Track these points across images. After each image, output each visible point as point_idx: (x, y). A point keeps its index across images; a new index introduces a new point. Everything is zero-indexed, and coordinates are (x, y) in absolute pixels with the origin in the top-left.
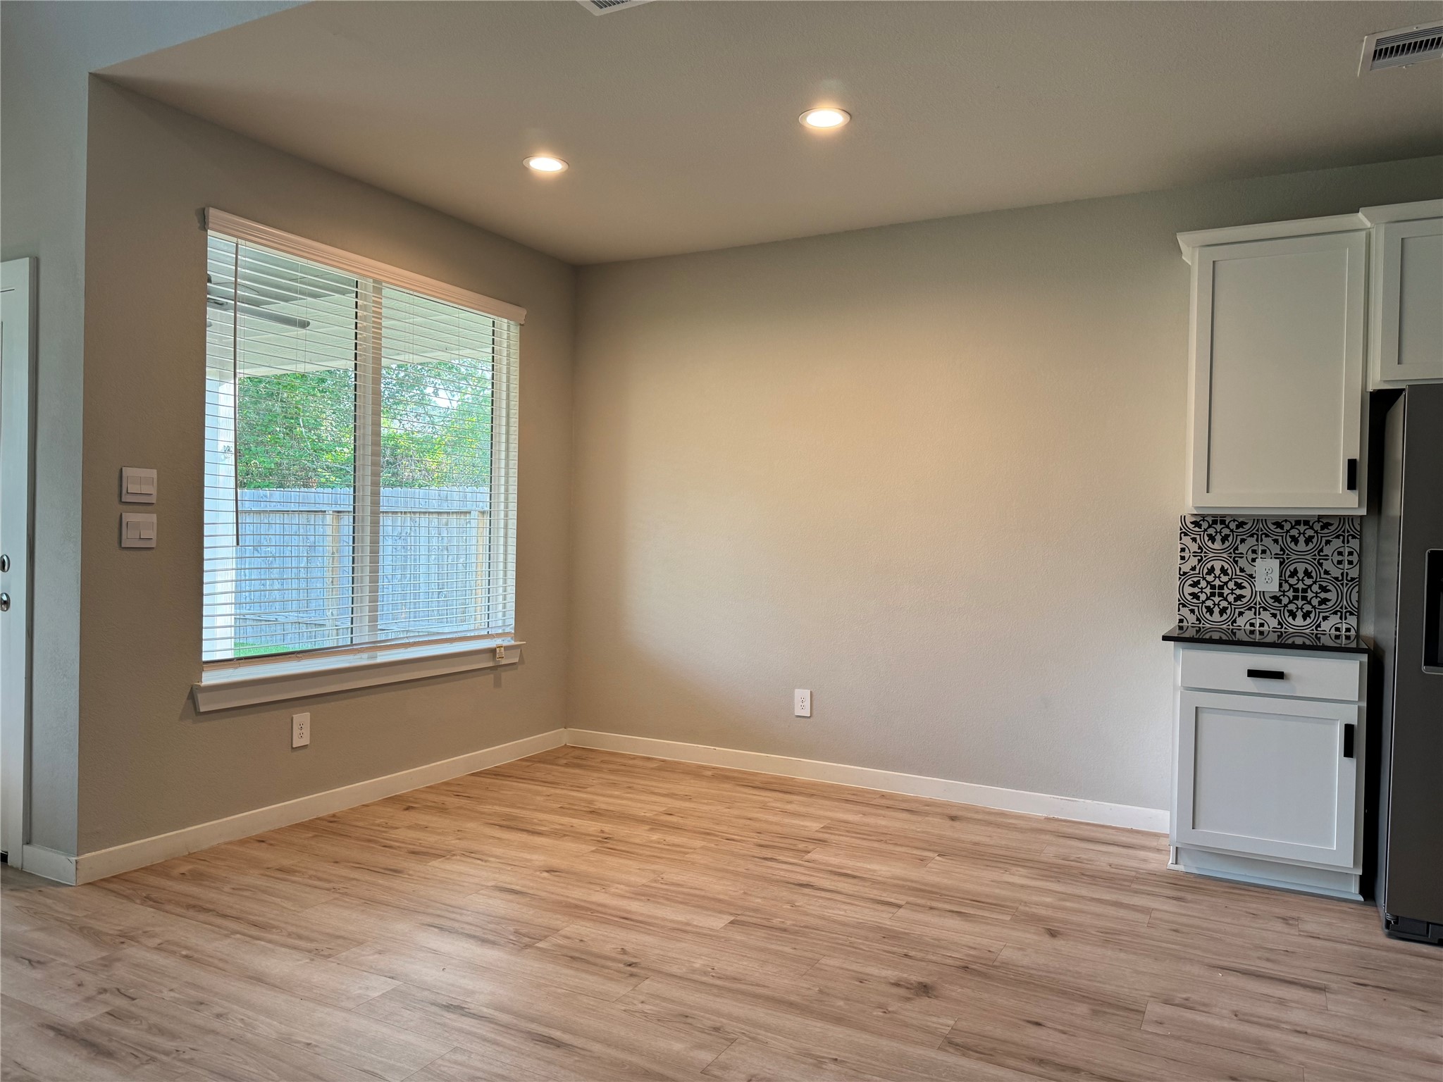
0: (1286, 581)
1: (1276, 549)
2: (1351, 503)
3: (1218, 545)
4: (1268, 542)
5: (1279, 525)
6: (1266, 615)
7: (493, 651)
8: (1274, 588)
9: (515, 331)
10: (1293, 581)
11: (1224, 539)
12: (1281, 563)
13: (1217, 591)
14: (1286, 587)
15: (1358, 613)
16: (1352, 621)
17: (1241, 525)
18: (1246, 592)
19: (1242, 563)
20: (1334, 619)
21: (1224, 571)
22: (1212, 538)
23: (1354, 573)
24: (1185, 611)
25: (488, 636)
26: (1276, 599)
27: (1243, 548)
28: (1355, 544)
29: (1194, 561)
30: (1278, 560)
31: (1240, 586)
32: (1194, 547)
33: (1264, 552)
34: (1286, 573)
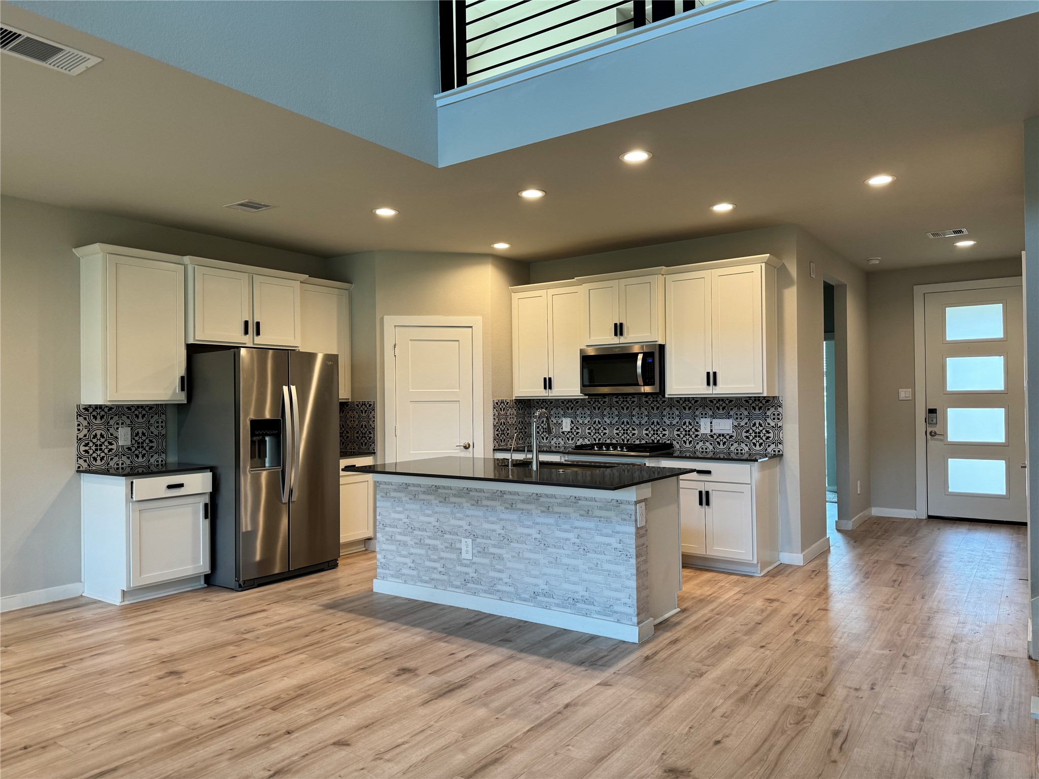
0: (134, 439)
1: (128, 422)
2: (182, 398)
3: (98, 421)
4: (124, 418)
6: (124, 458)
8: (129, 443)
10: (137, 438)
11: (102, 418)
12: (131, 429)
13: (99, 448)
14: (134, 442)
15: (164, 452)
16: (163, 456)
18: (114, 447)
19: (112, 430)
20: (156, 456)
21: (102, 436)
22: (95, 418)
23: (163, 432)
24: (81, 462)
26: (129, 449)
27: (112, 422)
28: (163, 417)
29: (85, 431)
30: (130, 428)
31: (111, 444)
32: (85, 423)
33: (122, 424)
34: (135, 435)
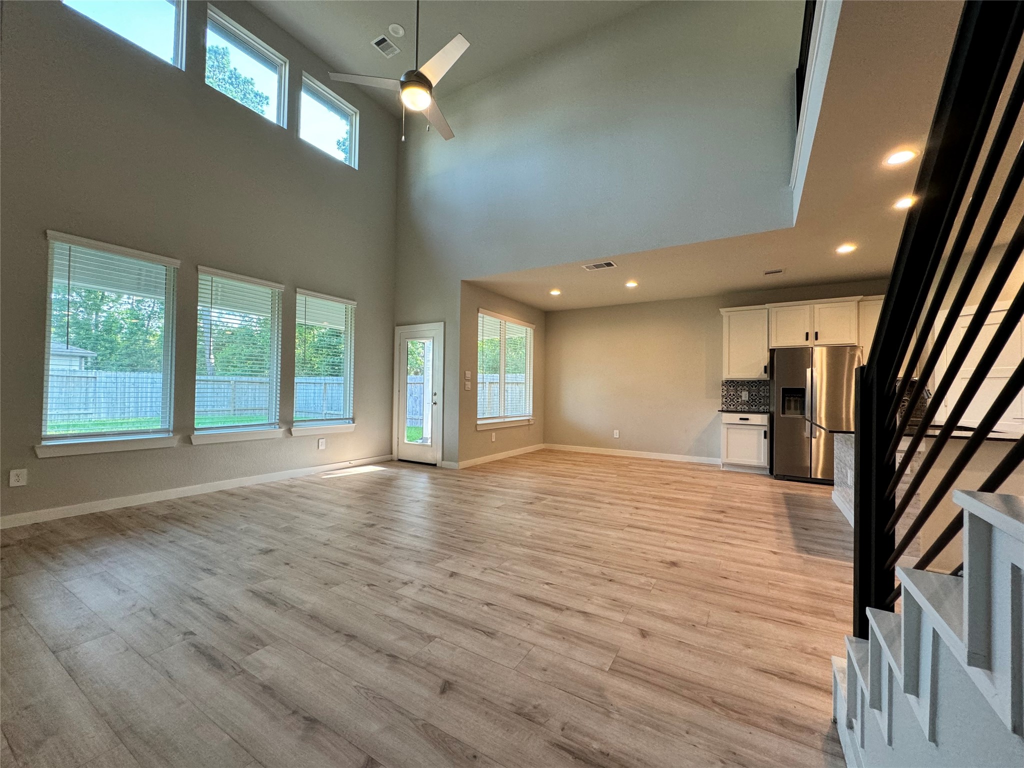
0: (750, 397)
1: (747, 389)
2: (765, 377)
3: (732, 388)
4: (745, 387)
5: (748, 383)
6: (745, 406)
7: (529, 420)
8: (747, 399)
9: (532, 331)
10: (752, 397)
11: (734, 386)
13: (732, 400)
14: (750, 399)
15: (769, 405)
16: (768, 407)
17: (738, 383)
18: (740, 400)
19: (738, 392)
20: (763, 407)
21: (734, 395)
22: (730, 386)
23: (768, 395)
24: (723, 406)
25: (525, 416)
26: (748, 402)
27: (738, 389)
28: (768, 387)
29: (726, 392)
30: (748, 392)
31: (738, 399)
32: (726, 389)
33: (744, 390)
34: (750, 395)
